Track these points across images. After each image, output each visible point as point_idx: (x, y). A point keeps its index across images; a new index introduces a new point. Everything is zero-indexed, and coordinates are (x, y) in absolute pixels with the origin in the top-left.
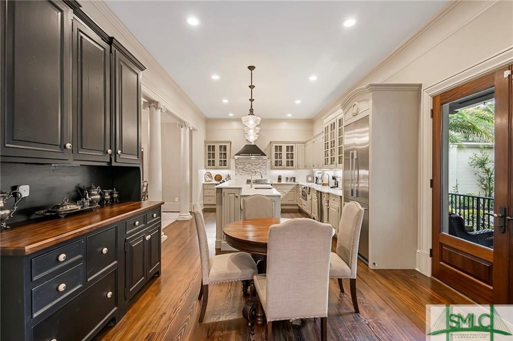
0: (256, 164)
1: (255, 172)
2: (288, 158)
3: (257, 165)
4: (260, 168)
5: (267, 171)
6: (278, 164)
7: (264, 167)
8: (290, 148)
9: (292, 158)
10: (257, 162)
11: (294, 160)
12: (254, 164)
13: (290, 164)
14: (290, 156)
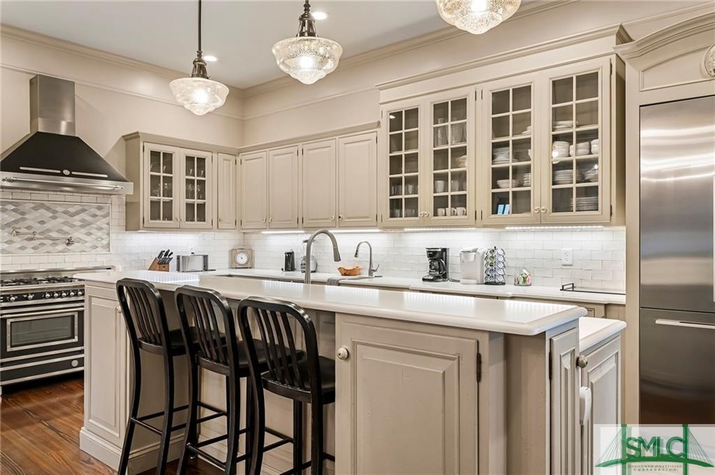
0: (72, 210)
1: (69, 242)
2: (189, 194)
3: (72, 215)
4: (85, 224)
5: (113, 236)
6: (161, 212)
7: (102, 223)
8: (196, 164)
9: (202, 194)
10: (73, 203)
11: (209, 201)
12: (59, 209)
13: (197, 213)
14: (197, 187)
